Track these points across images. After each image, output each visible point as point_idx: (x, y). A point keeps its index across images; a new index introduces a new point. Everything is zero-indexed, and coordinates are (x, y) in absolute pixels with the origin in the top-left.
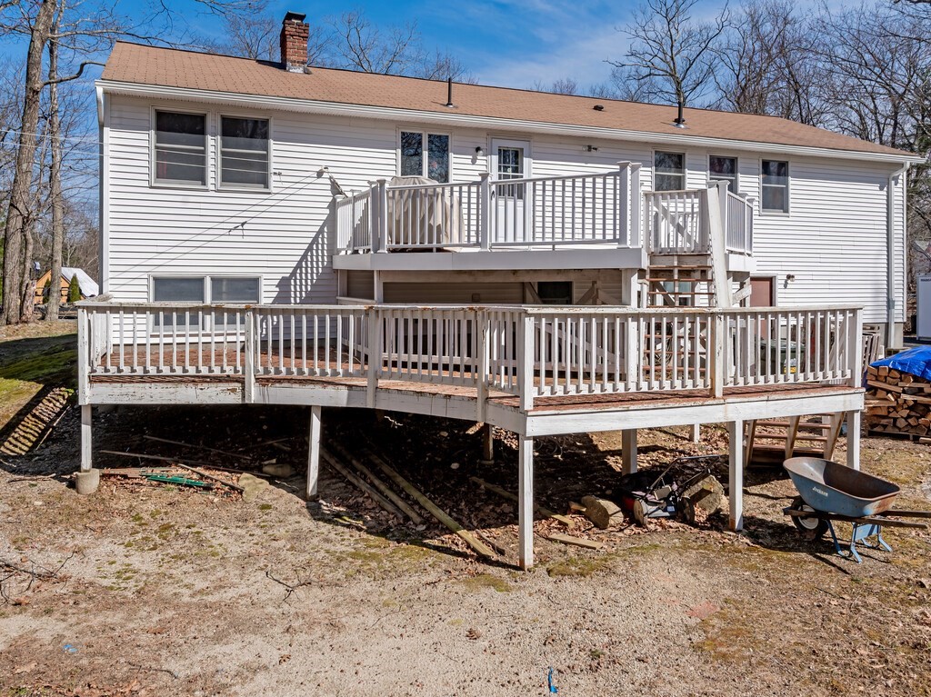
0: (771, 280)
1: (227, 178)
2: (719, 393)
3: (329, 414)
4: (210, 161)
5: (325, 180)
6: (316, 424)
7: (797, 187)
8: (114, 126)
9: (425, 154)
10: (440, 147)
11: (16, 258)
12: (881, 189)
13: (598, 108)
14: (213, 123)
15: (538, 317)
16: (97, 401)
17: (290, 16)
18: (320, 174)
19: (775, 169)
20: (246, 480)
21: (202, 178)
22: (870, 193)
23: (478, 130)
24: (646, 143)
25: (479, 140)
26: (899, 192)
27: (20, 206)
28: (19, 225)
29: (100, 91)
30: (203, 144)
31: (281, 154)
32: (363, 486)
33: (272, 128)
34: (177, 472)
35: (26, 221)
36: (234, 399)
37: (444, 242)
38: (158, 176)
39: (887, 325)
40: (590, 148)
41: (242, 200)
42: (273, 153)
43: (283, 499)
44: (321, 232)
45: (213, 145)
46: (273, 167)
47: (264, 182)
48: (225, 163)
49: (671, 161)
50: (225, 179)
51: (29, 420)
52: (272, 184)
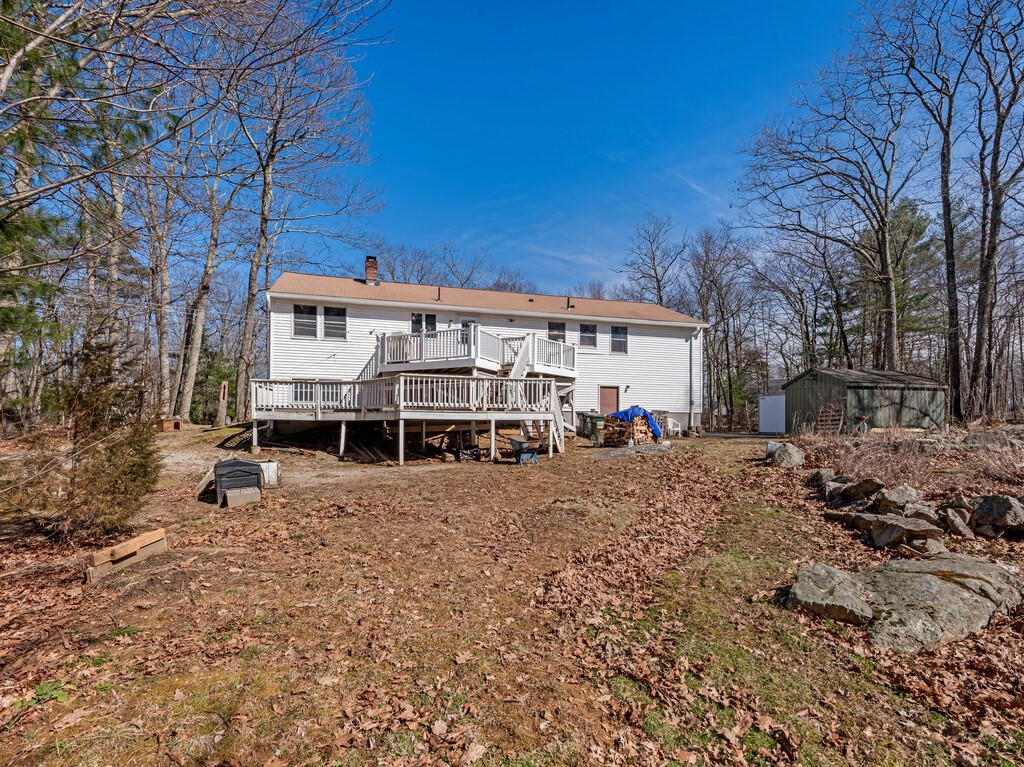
0: (617, 388)
1: (327, 334)
2: (485, 409)
3: (349, 424)
4: (318, 327)
5: (373, 335)
6: (343, 428)
7: (632, 340)
8: (275, 312)
9: (424, 323)
10: (432, 320)
11: (243, 386)
12: (687, 341)
13: (531, 300)
14: (320, 310)
15: (406, 376)
16: (258, 418)
17: (368, 258)
18: (371, 333)
19: (619, 331)
20: (319, 454)
21: (314, 334)
22: (679, 345)
23: (451, 312)
24: (543, 318)
25: (452, 316)
26: (698, 343)
27: (245, 358)
28: (245, 368)
29: (268, 297)
30: (316, 319)
31: (351, 323)
32: (362, 453)
33: (348, 312)
34: (291, 450)
35: (248, 365)
36: (312, 418)
37: (409, 358)
38: (295, 334)
39: (690, 414)
40: (511, 320)
41: (334, 344)
42: (348, 323)
43: (332, 459)
44: (371, 359)
45: (320, 320)
46: (348, 330)
47: (344, 336)
48: (326, 327)
49: (557, 327)
50: (326, 335)
51: (237, 438)
52: (348, 337)
